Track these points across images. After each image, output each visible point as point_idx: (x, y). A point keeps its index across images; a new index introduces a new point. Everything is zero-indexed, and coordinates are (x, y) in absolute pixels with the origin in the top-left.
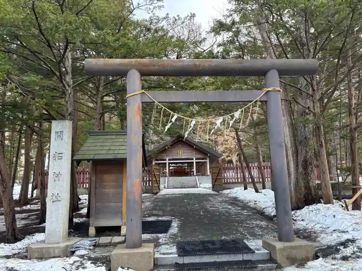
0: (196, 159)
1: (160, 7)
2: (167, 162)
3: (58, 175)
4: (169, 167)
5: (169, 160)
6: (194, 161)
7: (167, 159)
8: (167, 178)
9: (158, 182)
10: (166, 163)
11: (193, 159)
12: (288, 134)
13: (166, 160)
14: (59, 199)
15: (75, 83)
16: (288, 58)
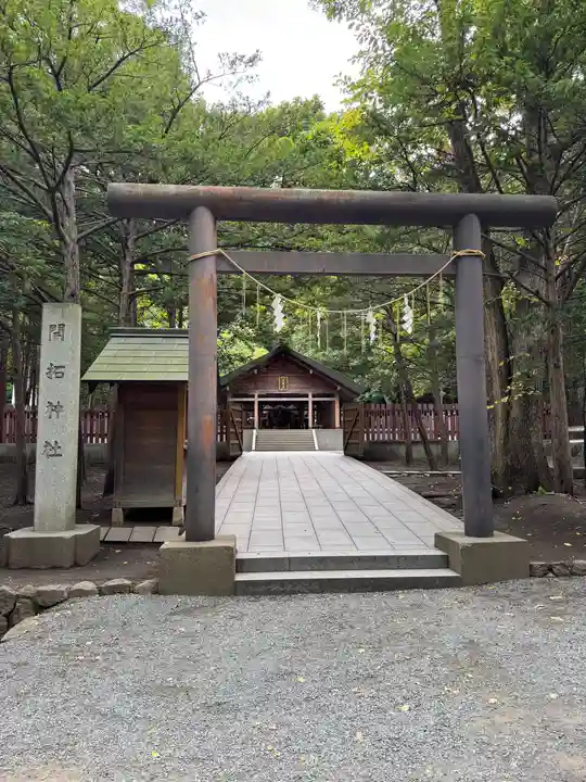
0: (313, 396)
1: (250, 79)
2: (256, 400)
3: (56, 408)
4: (260, 410)
5: (259, 396)
6: (310, 399)
7: (256, 395)
8: (255, 431)
9: (239, 437)
10: (253, 402)
11: (307, 396)
12: (494, 344)
13: (253, 396)
14: (58, 451)
15: (82, 231)
16: (501, 192)
